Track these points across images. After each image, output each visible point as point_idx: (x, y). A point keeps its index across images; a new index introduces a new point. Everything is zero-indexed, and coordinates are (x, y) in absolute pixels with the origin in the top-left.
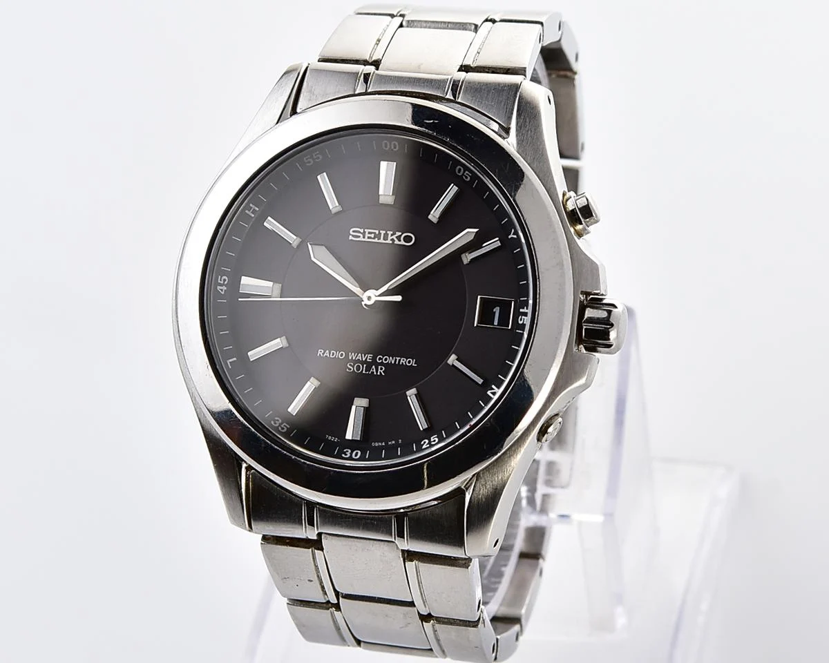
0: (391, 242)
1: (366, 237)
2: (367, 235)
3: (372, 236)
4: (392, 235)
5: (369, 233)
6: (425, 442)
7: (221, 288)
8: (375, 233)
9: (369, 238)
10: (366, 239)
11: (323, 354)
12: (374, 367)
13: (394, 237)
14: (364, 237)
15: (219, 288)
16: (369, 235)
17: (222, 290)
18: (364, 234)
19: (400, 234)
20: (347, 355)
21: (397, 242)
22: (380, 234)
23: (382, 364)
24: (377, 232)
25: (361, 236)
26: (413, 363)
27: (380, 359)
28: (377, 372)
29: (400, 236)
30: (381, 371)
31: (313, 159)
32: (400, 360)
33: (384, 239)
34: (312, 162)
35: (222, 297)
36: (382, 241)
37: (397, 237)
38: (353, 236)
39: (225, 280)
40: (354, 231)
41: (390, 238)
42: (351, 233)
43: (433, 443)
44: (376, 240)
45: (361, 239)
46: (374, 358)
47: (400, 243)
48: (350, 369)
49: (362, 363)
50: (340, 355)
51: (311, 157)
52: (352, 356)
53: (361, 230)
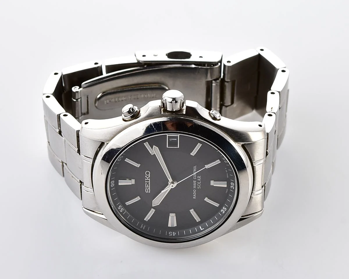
0: (149, 179)
2: (148, 187)
3: (148, 185)
4: (147, 179)
5: (147, 186)
8: (147, 184)
9: (149, 186)
10: (149, 187)
11: (195, 197)
12: (198, 180)
13: (147, 178)
14: (149, 188)
15: (174, 235)
16: (148, 186)
17: (174, 234)
18: (147, 188)
19: (146, 176)
20: (195, 189)
21: (149, 177)
23: (196, 177)
24: (146, 184)
25: (148, 189)
26: (195, 167)
27: (195, 178)
28: (200, 178)
29: (147, 176)
31: (121, 208)
32: (194, 171)
33: (149, 181)
35: (177, 234)
36: (149, 182)
37: (147, 177)
38: (149, 191)
39: (170, 233)
40: (147, 191)
41: (148, 179)
44: (149, 184)
45: (149, 189)
46: (195, 180)
47: (149, 176)
48: (200, 187)
49: (197, 183)
50: (195, 192)
51: (120, 209)
52: (195, 187)
53: (146, 189)
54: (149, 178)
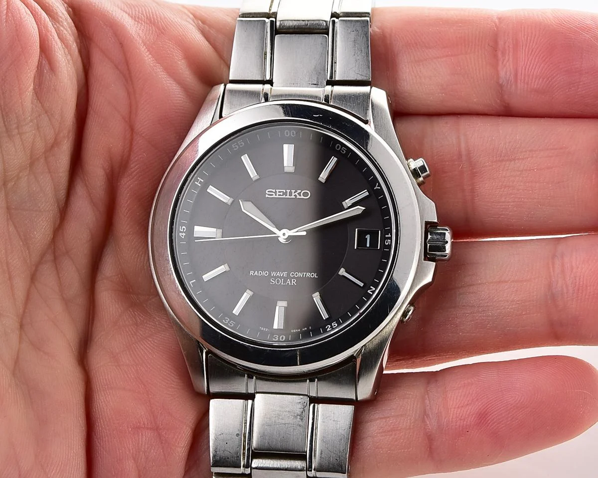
0: (294, 197)
1: (277, 195)
2: (278, 193)
4: (295, 192)
5: (279, 192)
6: (328, 327)
7: (182, 234)
9: (279, 195)
10: (277, 196)
11: (254, 274)
12: (289, 280)
13: (296, 194)
14: (276, 195)
16: (280, 194)
17: (183, 236)
18: (275, 193)
19: (300, 191)
20: (270, 274)
21: (298, 197)
22: (286, 192)
23: (294, 278)
26: (315, 276)
27: (292, 274)
28: (291, 284)
30: (294, 282)
31: (239, 146)
32: (306, 274)
33: (290, 196)
34: (238, 147)
35: (183, 240)
36: (288, 196)
38: (268, 195)
39: (184, 229)
40: (269, 192)
41: (293, 194)
42: (267, 192)
43: (334, 327)
44: (284, 196)
45: (274, 196)
46: (288, 274)
47: (300, 197)
48: (272, 283)
49: (281, 278)
50: (265, 274)
51: (237, 144)
52: (273, 274)
53: (274, 191)
54: (295, 195)
